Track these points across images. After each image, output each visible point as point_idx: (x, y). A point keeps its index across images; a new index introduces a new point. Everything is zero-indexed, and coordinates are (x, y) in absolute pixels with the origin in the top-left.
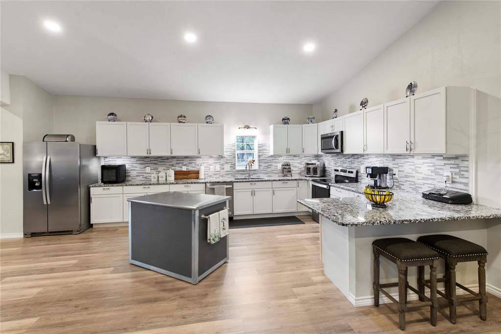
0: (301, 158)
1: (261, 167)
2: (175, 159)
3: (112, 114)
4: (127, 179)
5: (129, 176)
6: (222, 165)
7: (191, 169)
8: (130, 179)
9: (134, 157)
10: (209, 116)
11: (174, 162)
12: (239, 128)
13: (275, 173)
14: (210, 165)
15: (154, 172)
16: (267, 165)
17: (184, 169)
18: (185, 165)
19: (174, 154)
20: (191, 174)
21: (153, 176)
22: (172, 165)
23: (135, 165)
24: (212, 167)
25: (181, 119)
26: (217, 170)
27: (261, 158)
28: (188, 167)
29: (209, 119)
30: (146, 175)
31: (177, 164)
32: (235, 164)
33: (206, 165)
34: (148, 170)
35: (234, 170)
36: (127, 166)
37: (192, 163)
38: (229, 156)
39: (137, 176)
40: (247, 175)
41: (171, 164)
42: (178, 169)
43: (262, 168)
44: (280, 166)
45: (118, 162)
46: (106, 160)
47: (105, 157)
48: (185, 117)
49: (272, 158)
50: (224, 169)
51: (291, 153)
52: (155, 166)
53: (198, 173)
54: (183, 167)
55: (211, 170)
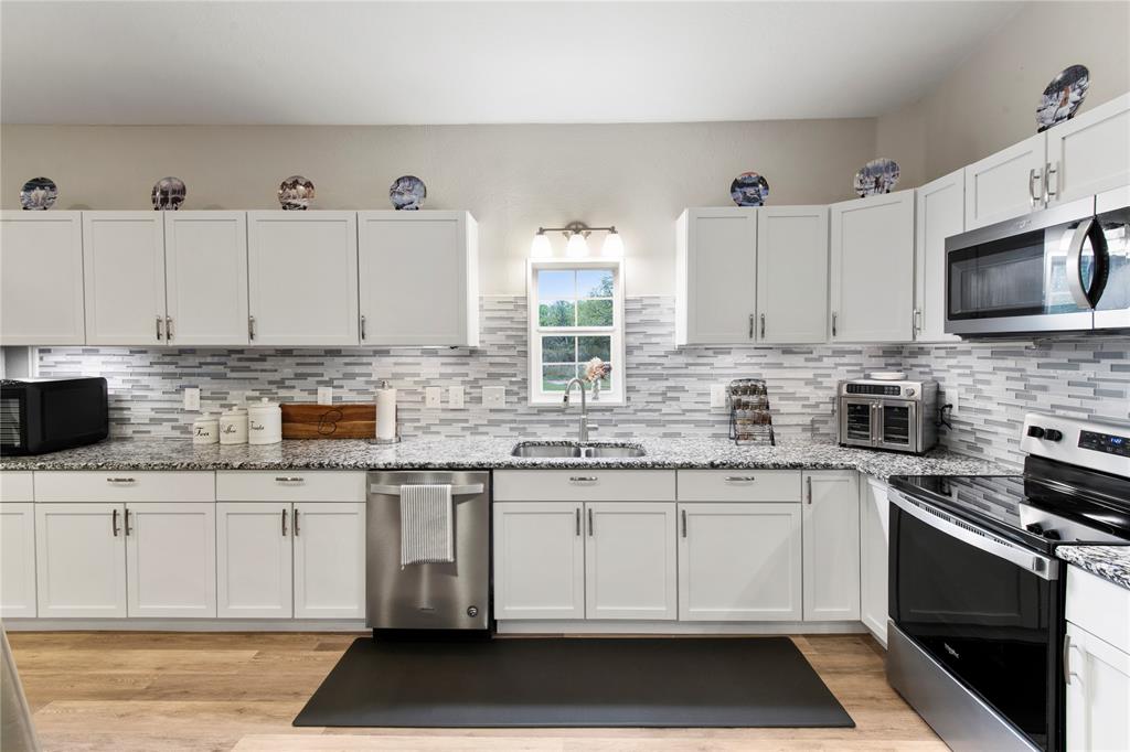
0: (820, 359)
1: (632, 395)
2: (288, 360)
4: (115, 430)
5: (123, 421)
6: (475, 383)
7: (350, 397)
8: (128, 431)
9: (142, 351)
10: (410, 178)
11: (287, 369)
12: (542, 231)
13: (697, 423)
14: (427, 383)
15: (214, 406)
16: (661, 386)
17: (325, 397)
18: (329, 383)
20: (350, 417)
21: (197, 422)
22: (281, 384)
23: (145, 380)
24: (433, 395)
25: (293, 194)
26: (451, 406)
27: (635, 360)
28: (339, 392)
29: (406, 191)
30: (183, 420)
31: (299, 376)
32: (525, 381)
33: (408, 383)
34: (191, 398)
35: (521, 408)
36: (114, 387)
37: (352, 376)
38: (501, 347)
39: (153, 421)
40: (575, 428)
41: (277, 377)
42: (299, 396)
43: (639, 400)
44: (718, 395)
45: (87, 368)
46: (49, 359)
47: (44, 351)
48: (308, 185)
49: (681, 360)
50: (479, 400)
51: (771, 339)
52: (216, 386)
53: (369, 413)
54: (322, 390)
55: (429, 404)
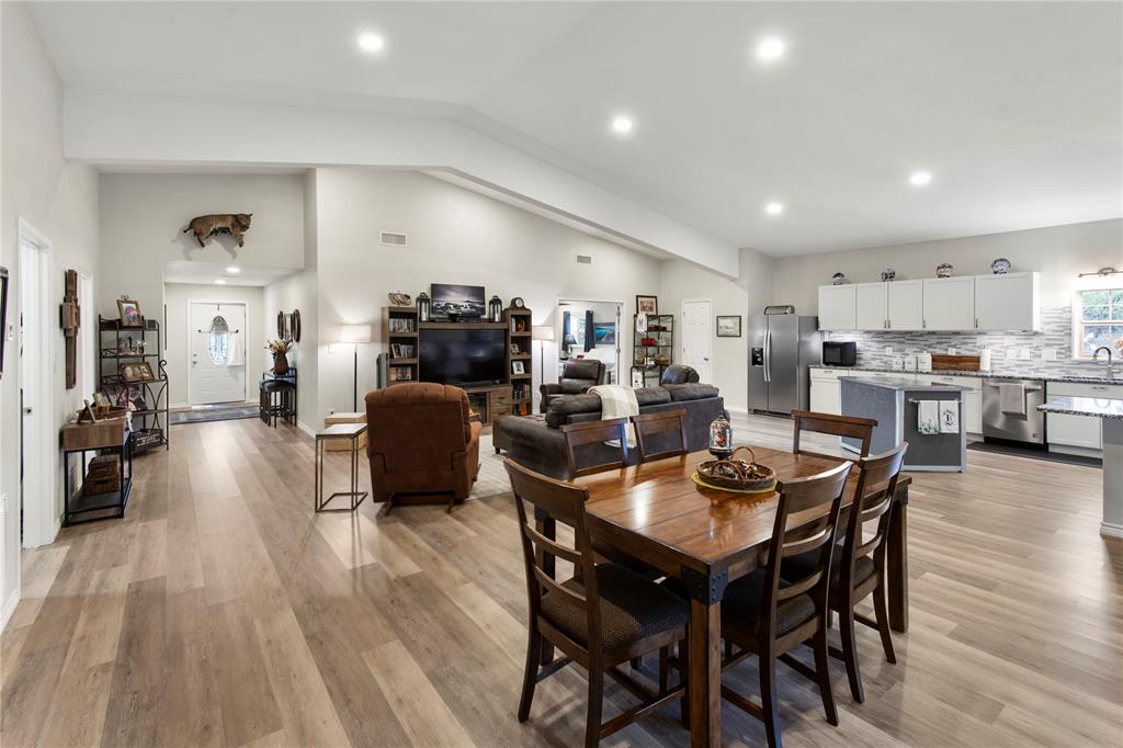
2: (935, 337)
3: (838, 275)
4: (858, 362)
5: (860, 359)
6: (1037, 348)
7: (964, 352)
8: (862, 362)
9: (869, 332)
10: (1002, 260)
11: (933, 340)
12: (1081, 276)
14: (1007, 347)
15: (899, 355)
17: (952, 352)
18: (954, 346)
19: (929, 328)
20: (965, 361)
21: (895, 360)
22: (930, 346)
23: (870, 343)
24: (1011, 354)
25: (943, 270)
26: (1022, 358)
28: (958, 350)
29: (1000, 266)
30: (885, 359)
31: (938, 343)
32: (1070, 348)
33: (997, 347)
34: (889, 351)
35: (1066, 361)
36: (858, 345)
37: (967, 343)
38: (1053, 331)
39: (873, 359)
41: (927, 343)
42: (939, 351)
45: (847, 338)
46: (831, 335)
47: (830, 332)
48: (951, 267)
50: (1040, 356)
52: (900, 346)
53: (977, 360)
54: (950, 349)
55: (1009, 356)
